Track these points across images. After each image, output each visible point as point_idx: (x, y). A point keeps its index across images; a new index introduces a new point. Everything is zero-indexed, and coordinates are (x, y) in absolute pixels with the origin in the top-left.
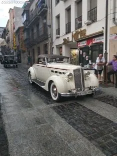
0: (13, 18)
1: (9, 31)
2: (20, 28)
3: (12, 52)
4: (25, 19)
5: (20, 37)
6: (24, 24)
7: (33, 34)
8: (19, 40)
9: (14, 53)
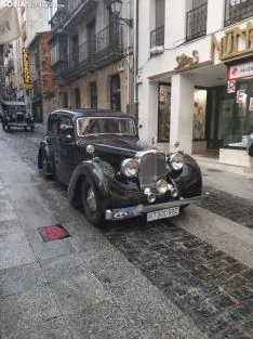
0: (23, 13)
1: (11, 46)
2: (39, 37)
3: (19, 95)
4: (55, 10)
5: (41, 59)
6: (50, 22)
7: (76, 50)
8: (38, 66)
9: (26, 98)
